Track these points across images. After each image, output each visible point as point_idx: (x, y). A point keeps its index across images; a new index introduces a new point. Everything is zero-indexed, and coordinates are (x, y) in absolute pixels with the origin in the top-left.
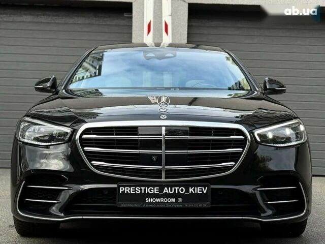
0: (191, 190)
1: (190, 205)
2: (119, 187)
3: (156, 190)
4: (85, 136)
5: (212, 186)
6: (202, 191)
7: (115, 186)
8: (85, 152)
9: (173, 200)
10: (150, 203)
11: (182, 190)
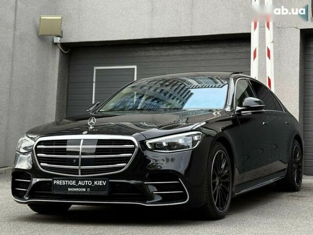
0: (95, 183)
1: (94, 193)
2: (53, 180)
3: (74, 183)
4: (39, 147)
5: (110, 181)
6: (103, 184)
7: (51, 180)
8: (38, 157)
9: (84, 190)
10: (71, 191)
11: (90, 183)
